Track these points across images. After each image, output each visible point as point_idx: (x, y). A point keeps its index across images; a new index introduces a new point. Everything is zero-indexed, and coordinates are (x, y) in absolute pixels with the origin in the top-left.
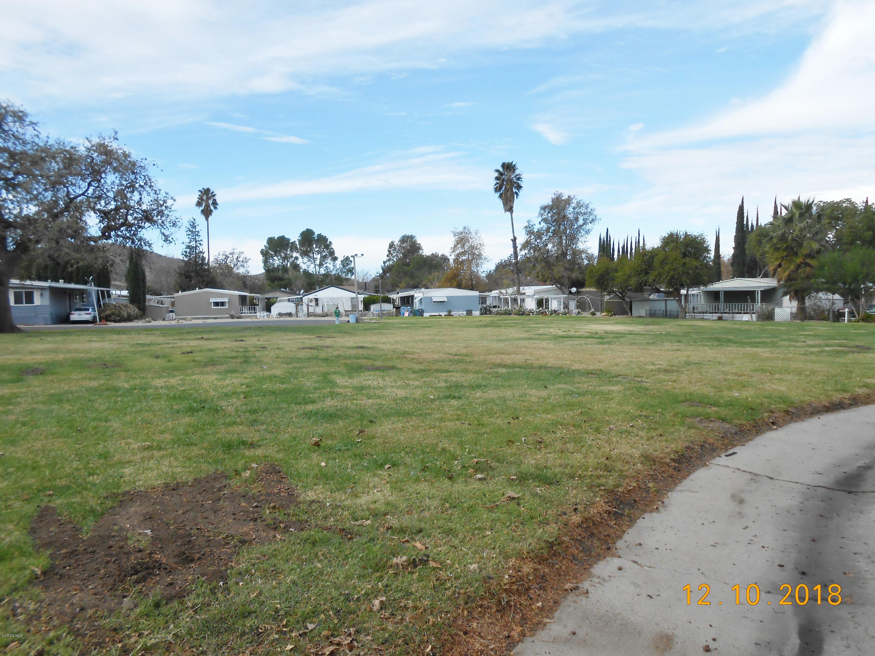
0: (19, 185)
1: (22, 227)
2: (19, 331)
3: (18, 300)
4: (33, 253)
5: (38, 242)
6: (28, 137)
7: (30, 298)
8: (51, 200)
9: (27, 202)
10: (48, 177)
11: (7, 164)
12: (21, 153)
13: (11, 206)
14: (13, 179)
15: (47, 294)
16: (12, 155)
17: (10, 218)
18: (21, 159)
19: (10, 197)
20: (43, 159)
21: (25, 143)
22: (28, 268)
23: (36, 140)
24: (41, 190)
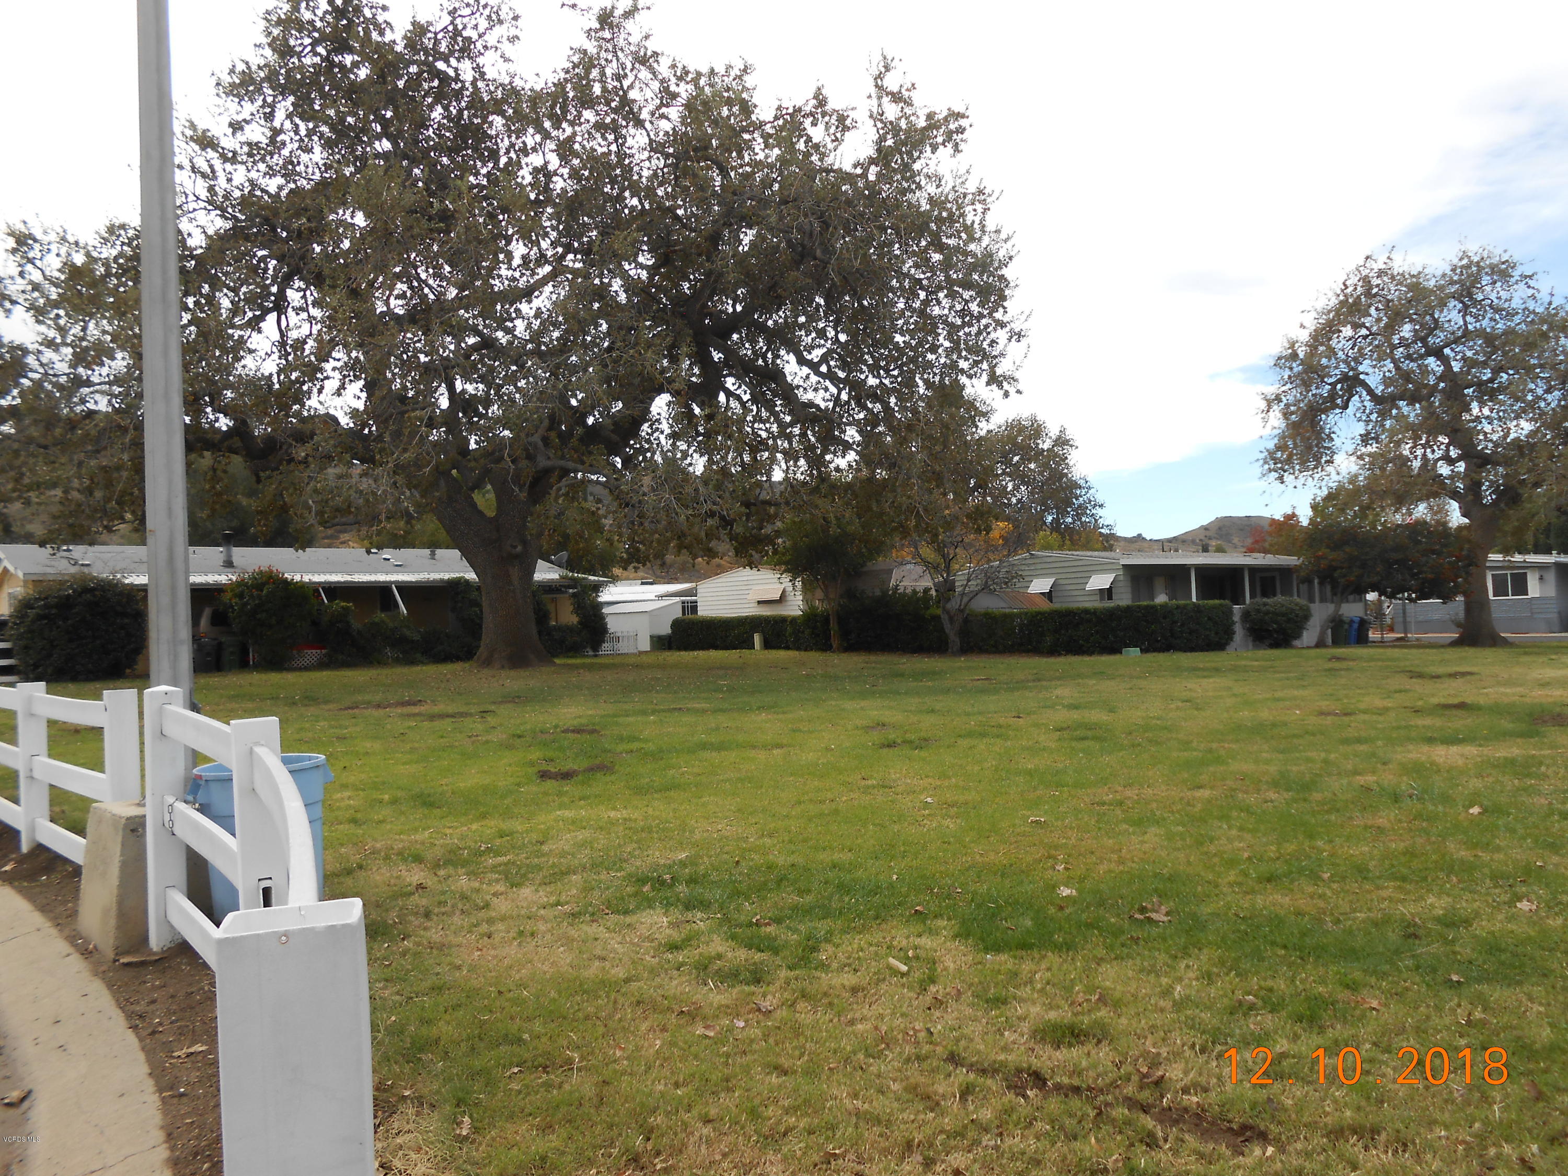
0: (1502, 389)
1: (1507, 462)
2: (1505, 643)
3: (1500, 590)
4: (1529, 506)
5: (1537, 485)
6: (1516, 303)
7: (1520, 586)
8: (1559, 405)
9: (1518, 417)
10: (1554, 367)
11: (1481, 358)
12: (1506, 333)
13: (1488, 428)
14: (1491, 380)
15: (1551, 577)
16: (1490, 339)
17: (1486, 448)
18: (1504, 344)
19: (1486, 411)
20: (1544, 336)
21: (1511, 314)
22: (1519, 532)
23: (1531, 305)
24: (1540, 392)
